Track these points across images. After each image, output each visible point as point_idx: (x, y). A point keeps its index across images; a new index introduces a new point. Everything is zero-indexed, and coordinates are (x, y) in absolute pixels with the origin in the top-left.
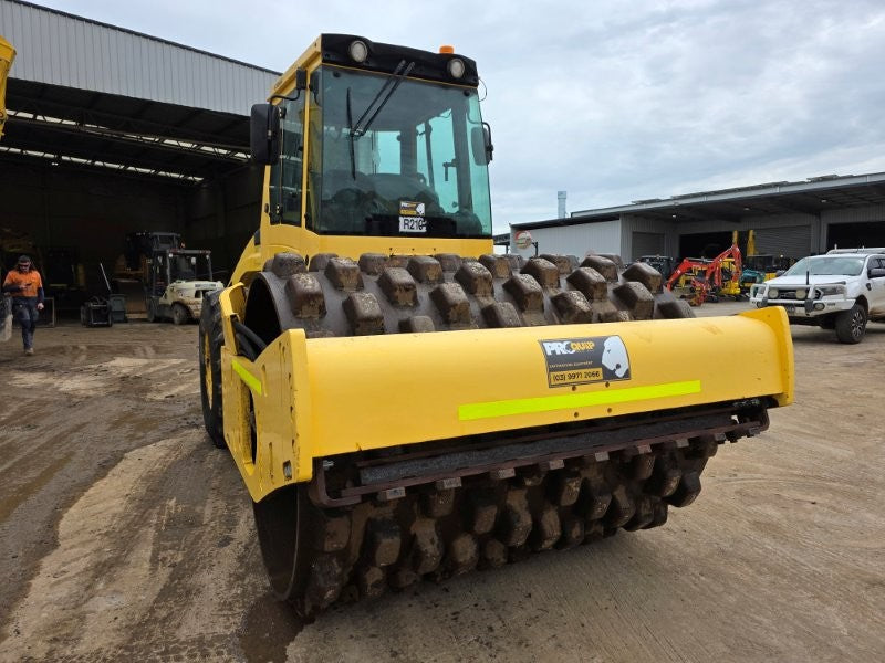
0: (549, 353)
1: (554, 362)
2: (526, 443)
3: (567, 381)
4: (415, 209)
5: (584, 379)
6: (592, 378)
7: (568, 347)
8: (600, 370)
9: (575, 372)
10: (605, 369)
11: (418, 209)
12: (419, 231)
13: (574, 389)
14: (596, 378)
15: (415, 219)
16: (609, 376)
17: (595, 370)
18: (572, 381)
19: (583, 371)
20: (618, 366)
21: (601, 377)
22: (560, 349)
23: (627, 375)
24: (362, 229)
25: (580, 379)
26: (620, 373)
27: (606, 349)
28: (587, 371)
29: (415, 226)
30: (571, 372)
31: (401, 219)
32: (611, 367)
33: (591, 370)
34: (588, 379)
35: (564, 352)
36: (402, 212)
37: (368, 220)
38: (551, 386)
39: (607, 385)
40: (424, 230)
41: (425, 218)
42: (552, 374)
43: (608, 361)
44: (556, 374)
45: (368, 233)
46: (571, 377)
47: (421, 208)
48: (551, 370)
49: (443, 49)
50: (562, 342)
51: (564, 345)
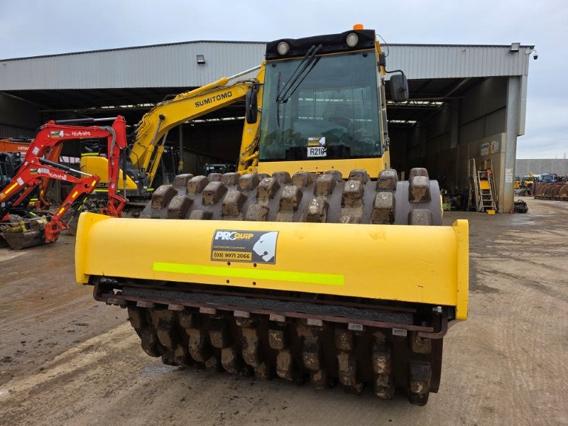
0: (217, 238)
1: (218, 245)
2: (215, 294)
3: (224, 257)
4: (318, 141)
5: (237, 258)
6: (243, 259)
7: (233, 236)
8: (250, 254)
9: (231, 252)
10: (254, 254)
11: (320, 141)
12: (321, 155)
13: (229, 264)
14: (246, 259)
15: (318, 148)
16: (257, 259)
17: (247, 253)
18: (228, 258)
19: (237, 253)
20: (266, 253)
21: (250, 259)
22: (226, 236)
23: (272, 261)
24: (284, 157)
25: (233, 258)
26: (266, 258)
27: (260, 240)
28: (240, 253)
29: (318, 153)
30: (228, 252)
31: (309, 149)
32: (260, 253)
33: (244, 253)
34: (240, 259)
35: (227, 239)
36: (309, 144)
37: (287, 151)
38: (212, 259)
39: (255, 265)
40: (325, 155)
41: (325, 147)
42: (214, 252)
43: (258, 248)
44: (217, 252)
45: (287, 159)
46: (227, 255)
47: (323, 141)
48: (213, 249)
49: (355, 27)
50: (231, 232)
51: (230, 234)
